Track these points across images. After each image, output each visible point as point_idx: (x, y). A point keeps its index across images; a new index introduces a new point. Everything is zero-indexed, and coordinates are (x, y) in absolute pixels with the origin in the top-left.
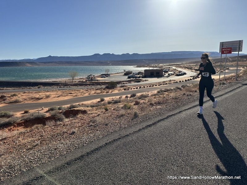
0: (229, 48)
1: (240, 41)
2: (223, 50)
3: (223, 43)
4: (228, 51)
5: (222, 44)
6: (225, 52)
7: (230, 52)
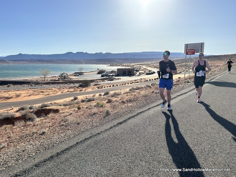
0: (193, 50)
1: (202, 43)
2: (188, 51)
3: (187, 44)
4: (192, 52)
5: (187, 46)
6: (189, 53)
7: (193, 53)
